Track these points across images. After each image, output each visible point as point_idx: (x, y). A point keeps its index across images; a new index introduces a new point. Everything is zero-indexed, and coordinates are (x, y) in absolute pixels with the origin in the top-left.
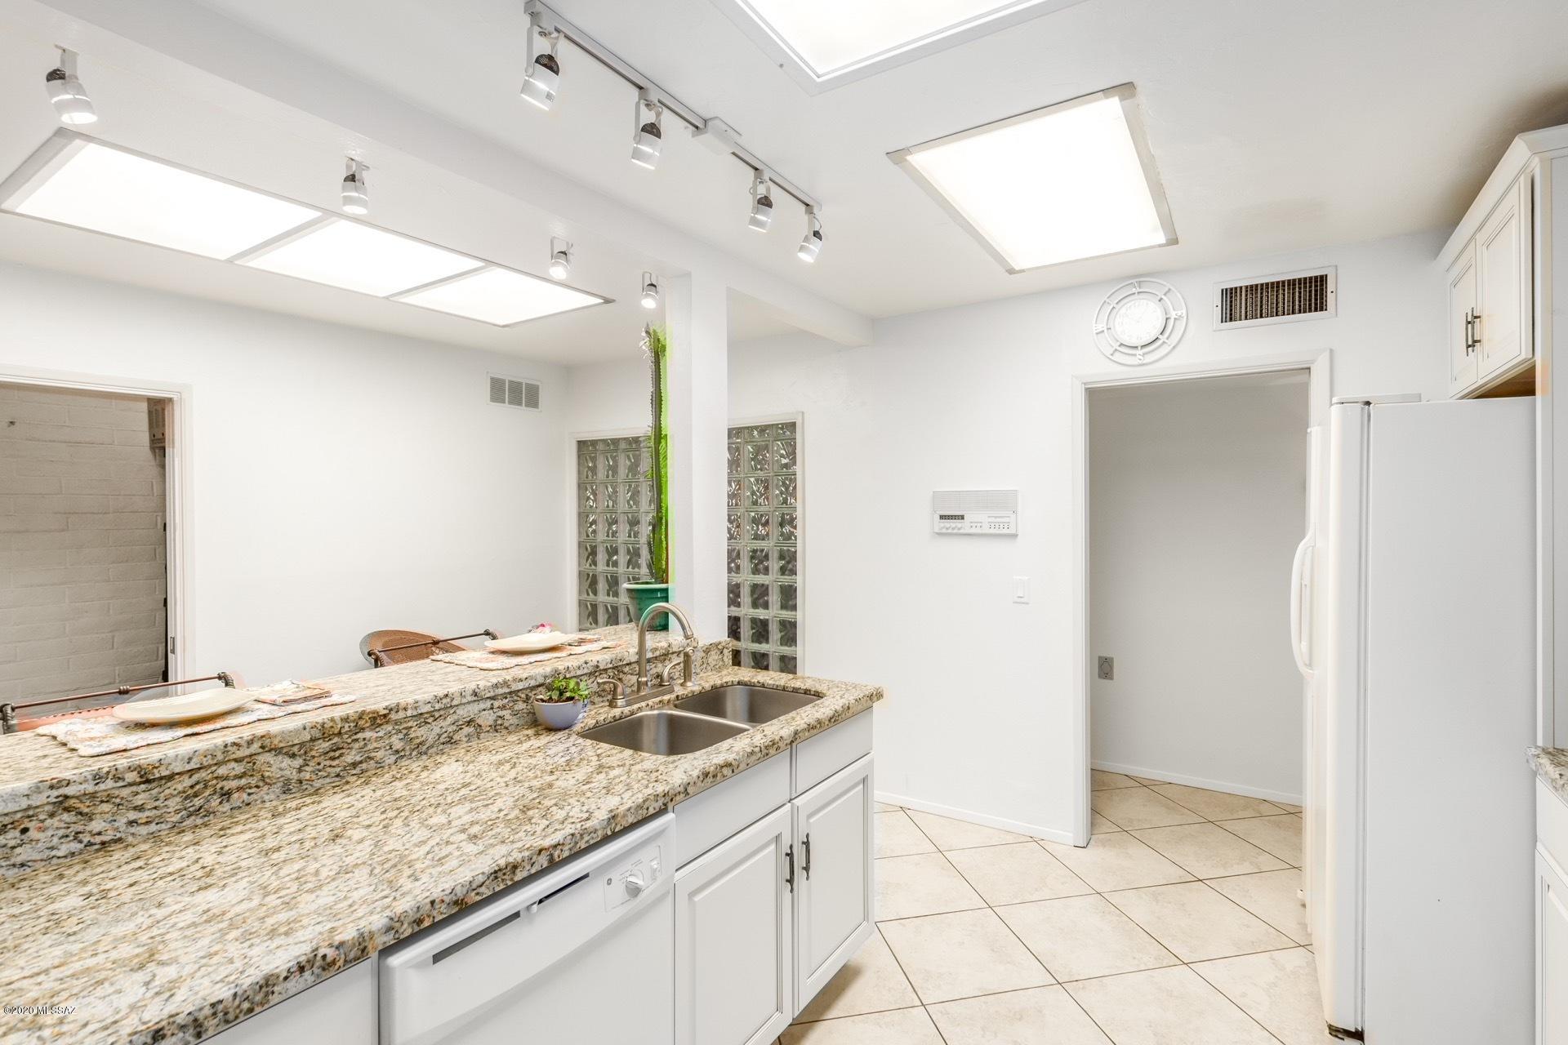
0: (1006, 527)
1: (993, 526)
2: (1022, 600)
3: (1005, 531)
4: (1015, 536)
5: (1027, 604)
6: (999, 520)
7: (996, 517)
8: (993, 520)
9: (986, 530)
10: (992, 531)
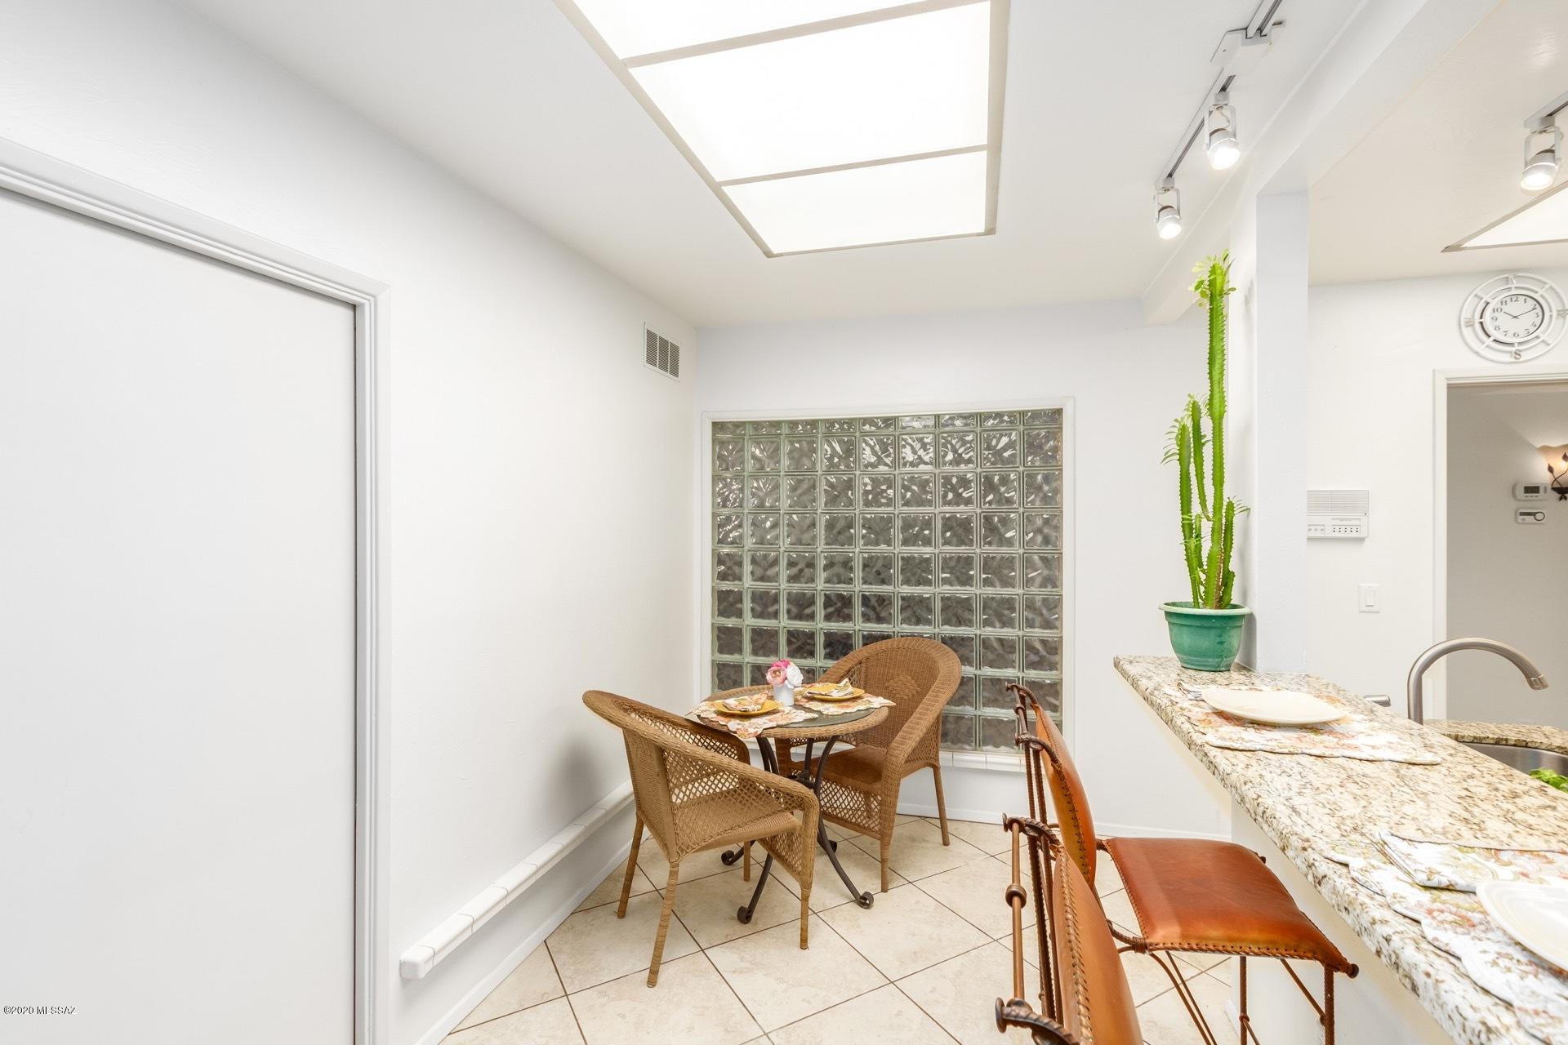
0: (1354, 529)
1: (1337, 529)
2: (1372, 609)
3: (1354, 535)
4: (1362, 540)
5: (1378, 612)
6: (1345, 523)
7: (1342, 520)
8: (1338, 522)
9: (1329, 533)
10: (1337, 534)
